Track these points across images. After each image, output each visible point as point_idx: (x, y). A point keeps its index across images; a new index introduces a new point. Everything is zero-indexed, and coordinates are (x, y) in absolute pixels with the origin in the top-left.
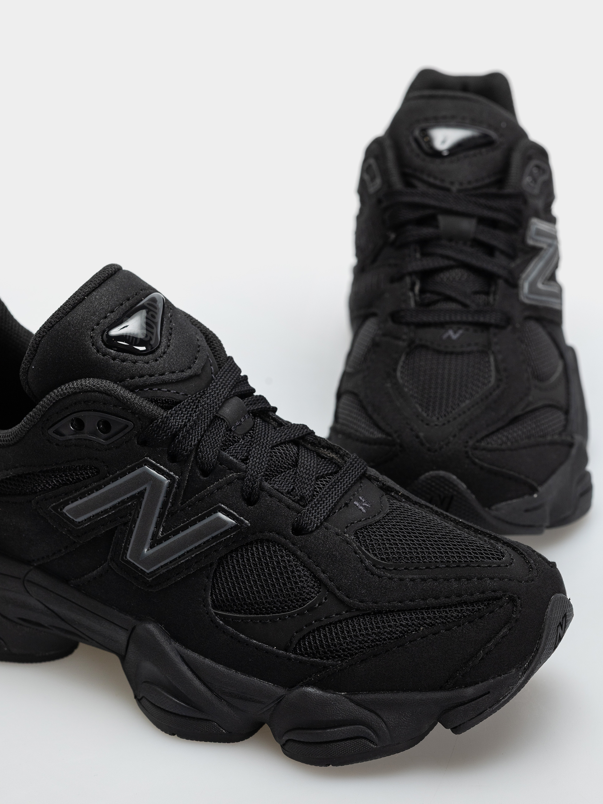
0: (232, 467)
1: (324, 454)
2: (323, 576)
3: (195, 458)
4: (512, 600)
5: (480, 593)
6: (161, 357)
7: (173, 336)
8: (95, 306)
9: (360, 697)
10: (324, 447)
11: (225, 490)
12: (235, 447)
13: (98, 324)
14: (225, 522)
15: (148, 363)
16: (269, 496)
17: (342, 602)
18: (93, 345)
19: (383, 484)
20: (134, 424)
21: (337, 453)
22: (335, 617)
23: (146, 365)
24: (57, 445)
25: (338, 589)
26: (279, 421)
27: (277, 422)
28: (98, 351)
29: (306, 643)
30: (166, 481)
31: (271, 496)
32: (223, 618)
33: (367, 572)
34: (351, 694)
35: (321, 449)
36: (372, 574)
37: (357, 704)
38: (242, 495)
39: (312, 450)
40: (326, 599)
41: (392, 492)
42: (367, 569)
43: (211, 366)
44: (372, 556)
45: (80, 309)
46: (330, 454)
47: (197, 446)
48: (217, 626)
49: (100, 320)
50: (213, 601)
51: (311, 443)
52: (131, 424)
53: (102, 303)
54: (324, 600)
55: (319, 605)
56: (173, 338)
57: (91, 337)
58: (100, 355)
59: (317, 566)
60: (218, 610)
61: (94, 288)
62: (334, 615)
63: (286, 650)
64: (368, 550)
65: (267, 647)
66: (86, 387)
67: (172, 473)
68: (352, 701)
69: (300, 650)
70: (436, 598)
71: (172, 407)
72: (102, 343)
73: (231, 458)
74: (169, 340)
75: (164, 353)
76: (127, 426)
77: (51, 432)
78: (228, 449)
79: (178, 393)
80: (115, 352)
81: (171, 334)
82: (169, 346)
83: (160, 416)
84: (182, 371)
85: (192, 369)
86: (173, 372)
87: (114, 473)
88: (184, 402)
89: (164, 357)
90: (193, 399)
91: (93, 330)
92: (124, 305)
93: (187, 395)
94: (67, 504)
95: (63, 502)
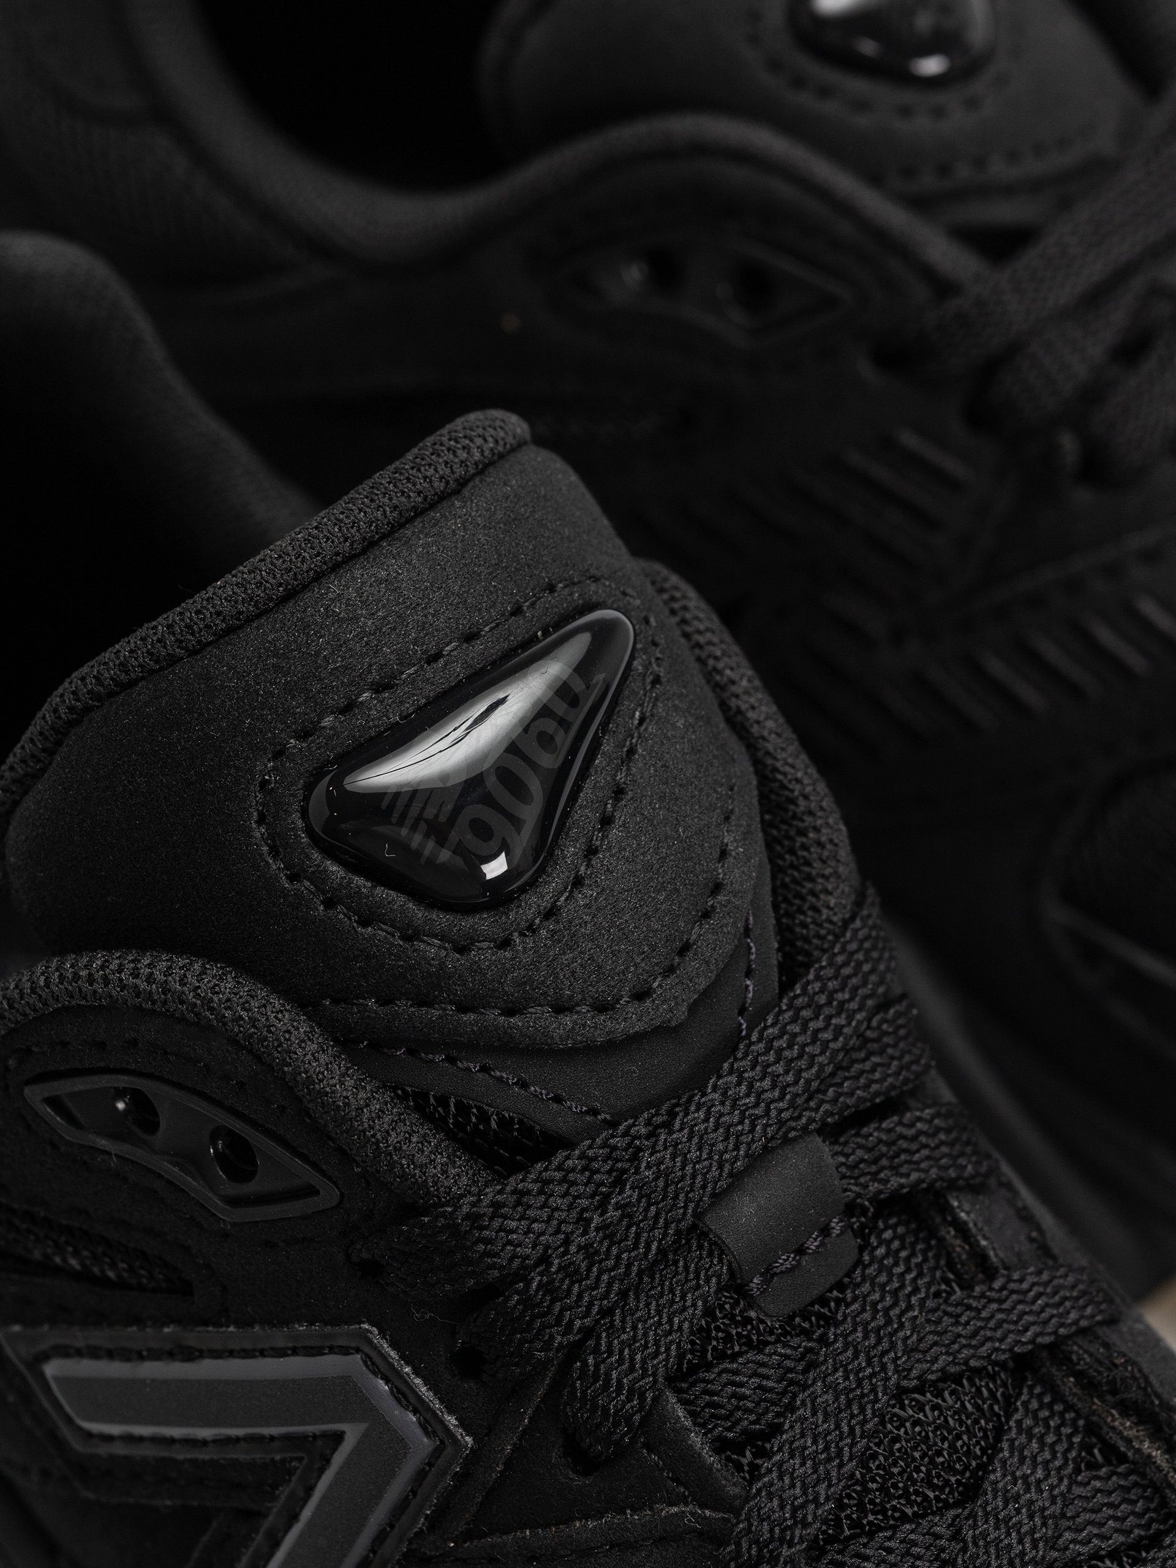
6: (531, 929)
7: (615, 833)
8: (313, 649)
10: (1125, 1409)
12: (730, 1374)
13: (303, 735)
15: (464, 951)
18: (262, 820)
20: (342, 1193)
24: (48, 1142)
26: (977, 1241)
27: (970, 1245)
28: (274, 853)
30: (424, 1444)
35: (1114, 1412)
43: (748, 974)
46: (1142, 1442)
47: (575, 1351)
49: (323, 715)
51: (1079, 1375)
53: (350, 643)
56: (609, 848)
57: (264, 784)
58: (276, 871)
61: (339, 559)
66: (182, 1002)
67: (451, 1420)
71: (513, 1168)
72: (300, 823)
73: (696, 1439)
74: (591, 852)
75: (550, 913)
76: (311, 1191)
77: (35, 1094)
78: (708, 1382)
79: (558, 1099)
80: (342, 873)
81: (606, 821)
82: (578, 882)
83: (447, 1204)
84: (602, 1008)
85: (648, 1003)
86: (559, 1009)
87: (245, 1323)
88: (568, 1158)
89: (543, 933)
90: (614, 1148)
91: (278, 755)
92: (442, 661)
93: (594, 1112)
94: (64, 1352)
95: (49, 1336)
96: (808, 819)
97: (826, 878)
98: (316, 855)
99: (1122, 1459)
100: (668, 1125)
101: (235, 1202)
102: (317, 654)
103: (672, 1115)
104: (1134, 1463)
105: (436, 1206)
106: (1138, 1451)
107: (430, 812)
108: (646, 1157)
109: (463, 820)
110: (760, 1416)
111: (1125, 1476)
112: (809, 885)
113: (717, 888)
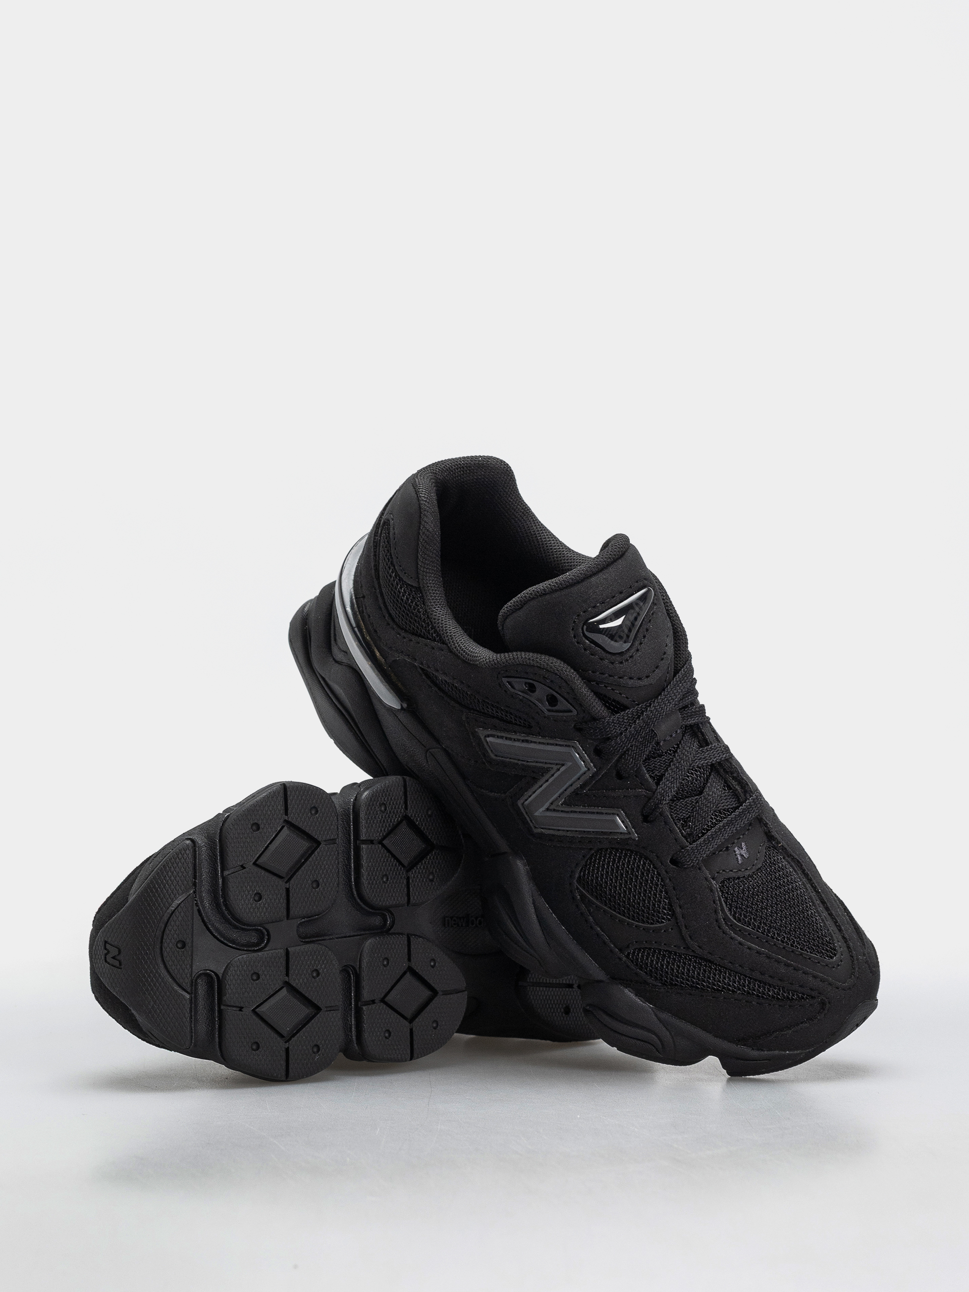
0: (643, 784)
1: (731, 783)
2: (678, 910)
3: (618, 761)
4: (823, 1004)
5: (799, 986)
6: (627, 660)
7: (646, 639)
9: (664, 1016)
10: (734, 778)
11: (629, 800)
12: (655, 761)
13: (584, 612)
14: (618, 826)
15: (612, 663)
16: (665, 822)
17: (683, 938)
18: (573, 629)
19: (769, 831)
20: (578, 713)
21: (742, 788)
22: (672, 948)
23: (611, 666)
24: (505, 691)
25: (686, 927)
28: (575, 637)
29: (640, 954)
30: (584, 768)
31: (666, 823)
32: (582, 895)
33: (716, 924)
34: (659, 1010)
35: (731, 779)
36: (719, 927)
37: (659, 1019)
38: (642, 812)
39: (722, 776)
40: (672, 929)
41: (774, 840)
42: (717, 921)
43: (668, 673)
44: (726, 910)
45: (575, 589)
46: (736, 785)
48: (574, 898)
49: (589, 608)
50: (580, 877)
51: (724, 770)
52: (575, 712)
53: (596, 592)
54: (670, 930)
55: (665, 931)
56: (645, 643)
57: (574, 622)
58: (574, 640)
59: (677, 899)
60: (580, 886)
62: (673, 946)
63: (621, 950)
64: (726, 903)
65: (607, 939)
68: (656, 1015)
69: (633, 957)
70: (762, 974)
71: (617, 712)
72: (581, 631)
73: (647, 775)
74: (641, 644)
75: (631, 657)
76: (571, 711)
77: (505, 680)
78: (649, 763)
79: (627, 698)
80: (589, 643)
81: (644, 637)
82: (638, 650)
83: (603, 719)
84: (639, 679)
85: (649, 679)
86: (631, 678)
87: (544, 737)
88: (629, 711)
89: (630, 661)
90: (638, 710)
91: (578, 616)
92: (615, 598)
93: (634, 701)
94: (493, 736)
95: (490, 732)
96: (681, 637)
97: (683, 651)
98: (584, 639)
99: (731, 789)
100: (650, 706)
101: (549, 710)
102: (590, 594)
103: (650, 704)
104: (734, 790)
105: (600, 719)
106: (735, 788)
107: (611, 633)
108: (645, 713)
109: (617, 635)
110: (660, 772)
111: (732, 792)
112: (679, 652)
113: (665, 653)
